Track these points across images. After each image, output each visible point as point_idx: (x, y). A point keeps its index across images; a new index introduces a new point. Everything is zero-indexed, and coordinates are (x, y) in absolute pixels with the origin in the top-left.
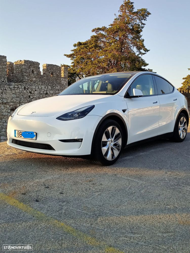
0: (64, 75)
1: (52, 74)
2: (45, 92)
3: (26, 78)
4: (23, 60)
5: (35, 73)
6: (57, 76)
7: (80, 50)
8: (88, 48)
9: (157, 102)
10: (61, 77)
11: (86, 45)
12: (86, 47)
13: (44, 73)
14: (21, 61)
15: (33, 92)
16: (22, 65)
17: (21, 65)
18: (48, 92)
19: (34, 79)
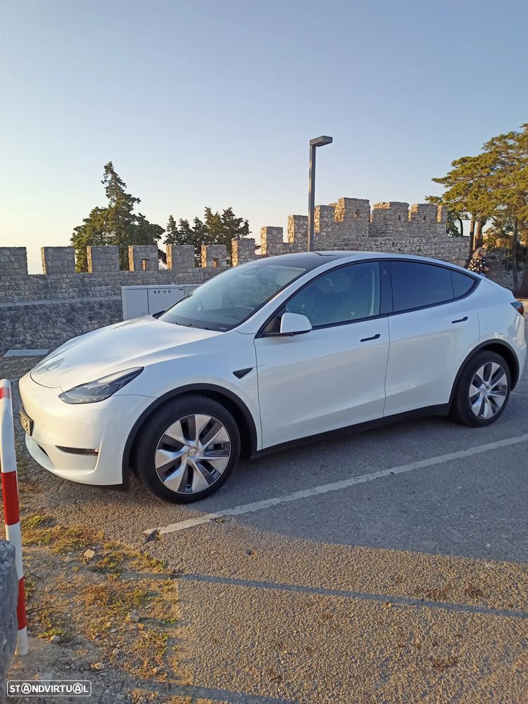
0: (442, 219)
1: (424, 219)
2: (418, 248)
3: (391, 228)
4: (387, 201)
5: (402, 219)
6: (432, 220)
7: (463, 172)
8: (478, 167)
9: (377, 336)
10: (436, 223)
11: (475, 163)
12: (475, 166)
13: (413, 219)
14: (384, 203)
15: (402, 249)
16: (387, 210)
17: (384, 210)
18: (422, 248)
19: (401, 229)
